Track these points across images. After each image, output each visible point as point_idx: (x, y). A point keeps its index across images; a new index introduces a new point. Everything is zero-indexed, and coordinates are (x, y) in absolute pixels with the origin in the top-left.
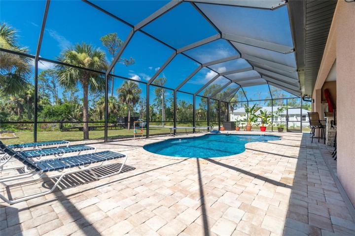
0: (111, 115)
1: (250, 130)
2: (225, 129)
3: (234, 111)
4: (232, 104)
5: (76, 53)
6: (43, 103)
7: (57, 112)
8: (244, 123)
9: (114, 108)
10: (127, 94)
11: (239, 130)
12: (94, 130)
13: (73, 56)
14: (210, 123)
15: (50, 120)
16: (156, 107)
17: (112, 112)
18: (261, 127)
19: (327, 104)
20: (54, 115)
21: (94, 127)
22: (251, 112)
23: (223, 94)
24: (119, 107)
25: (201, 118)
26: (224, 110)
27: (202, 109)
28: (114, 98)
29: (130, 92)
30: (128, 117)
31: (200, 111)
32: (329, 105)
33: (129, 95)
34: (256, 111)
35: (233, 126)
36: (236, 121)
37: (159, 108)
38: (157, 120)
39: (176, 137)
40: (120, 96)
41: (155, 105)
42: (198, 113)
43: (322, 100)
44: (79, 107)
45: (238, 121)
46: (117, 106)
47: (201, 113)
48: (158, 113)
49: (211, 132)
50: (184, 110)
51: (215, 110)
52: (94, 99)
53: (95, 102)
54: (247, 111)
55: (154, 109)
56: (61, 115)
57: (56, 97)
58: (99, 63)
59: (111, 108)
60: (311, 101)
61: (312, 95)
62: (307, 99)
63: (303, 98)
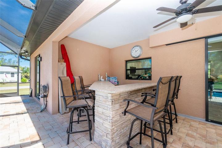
19: (65, 64)
60: (29, 60)
61: (31, 53)
62: (25, 58)
63: (21, 56)
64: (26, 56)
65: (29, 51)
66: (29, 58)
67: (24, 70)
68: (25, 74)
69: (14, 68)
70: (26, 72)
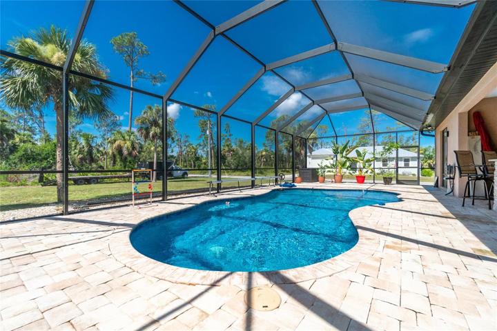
0: (129, 159)
1: (341, 182)
2: (303, 180)
3: (313, 153)
4: (311, 141)
5: (36, 44)
6: (21, 141)
7: (39, 155)
8: (331, 170)
9: (134, 148)
10: (152, 125)
11: (323, 182)
12: (98, 183)
13: (29, 48)
14: (280, 172)
15: (27, 168)
16: (201, 147)
17: (130, 154)
18: (357, 177)
19: (479, 137)
20: (34, 159)
21: (97, 178)
22: (342, 153)
23: (296, 127)
24: (141, 147)
25: (266, 163)
26: (298, 152)
27: (266, 151)
28: (133, 133)
29: (155, 123)
30: (153, 163)
31: (264, 153)
32: (482, 139)
33: (153, 128)
34: (349, 152)
35: (314, 175)
36: (318, 167)
37: (205, 149)
38: (203, 166)
39: (220, 197)
40: (140, 129)
41: (200, 145)
42: (262, 156)
43: (470, 131)
44: (78, 147)
45: (322, 168)
46: (137, 146)
47: (266, 157)
48: (205, 156)
49: (281, 186)
50: (241, 152)
51: (285, 152)
52: (105, 135)
53: (105, 140)
54: (336, 152)
55: (199, 151)
56: (46, 159)
57: (43, 131)
58: (80, 64)
59: (127, 148)
60: (434, 136)
61: (437, 126)
62: (428, 133)
63: (422, 132)
64: (429, 131)
65: (433, 124)
66: (433, 133)
67: (427, 153)
68: (429, 161)
69: (409, 150)
70: (430, 158)
